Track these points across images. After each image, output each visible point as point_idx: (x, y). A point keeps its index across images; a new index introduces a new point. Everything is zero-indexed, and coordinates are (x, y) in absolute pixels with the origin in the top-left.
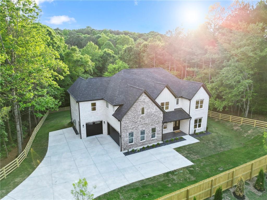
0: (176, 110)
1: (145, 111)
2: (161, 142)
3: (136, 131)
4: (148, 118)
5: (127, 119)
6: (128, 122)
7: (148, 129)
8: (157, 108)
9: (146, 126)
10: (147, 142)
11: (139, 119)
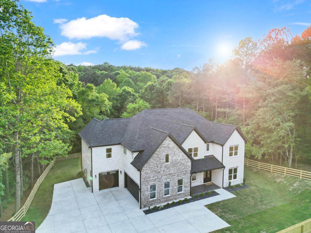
0: (206, 157)
1: (170, 158)
2: (189, 197)
3: (159, 183)
4: (173, 167)
5: (148, 169)
6: (149, 172)
7: (173, 181)
8: (184, 155)
9: (171, 177)
10: (172, 198)
11: (163, 169)
